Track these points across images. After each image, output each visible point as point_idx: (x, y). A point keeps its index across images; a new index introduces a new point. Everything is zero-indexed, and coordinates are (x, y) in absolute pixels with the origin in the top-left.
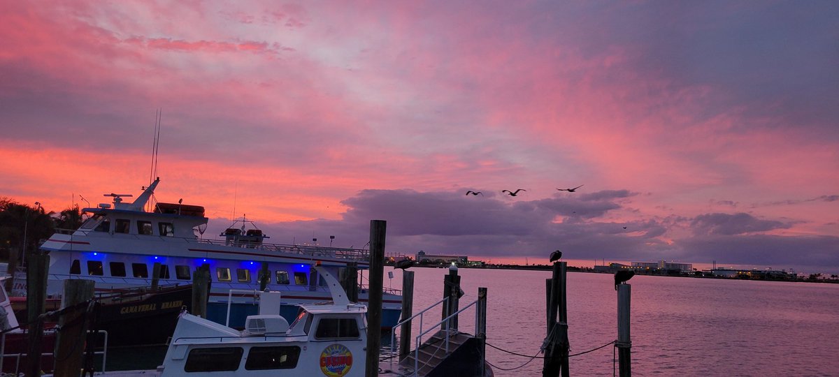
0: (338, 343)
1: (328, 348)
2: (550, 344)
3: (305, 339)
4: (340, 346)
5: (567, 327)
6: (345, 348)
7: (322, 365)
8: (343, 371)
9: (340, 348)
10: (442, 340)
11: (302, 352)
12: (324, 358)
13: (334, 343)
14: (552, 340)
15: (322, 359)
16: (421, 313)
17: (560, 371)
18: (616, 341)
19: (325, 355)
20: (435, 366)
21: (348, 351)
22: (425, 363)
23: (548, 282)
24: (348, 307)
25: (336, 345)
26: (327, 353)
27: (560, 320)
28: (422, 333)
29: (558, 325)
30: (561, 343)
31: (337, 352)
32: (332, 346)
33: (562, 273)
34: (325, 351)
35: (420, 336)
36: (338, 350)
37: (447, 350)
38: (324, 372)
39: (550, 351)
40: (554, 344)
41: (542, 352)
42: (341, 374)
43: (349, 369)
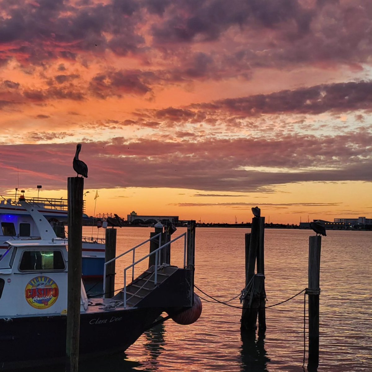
0: (44, 275)
1: (33, 280)
2: (249, 295)
3: (9, 271)
4: (46, 278)
5: (265, 278)
6: (50, 280)
7: (27, 297)
8: (49, 302)
9: (45, 281)
10: (152, 273)
11: (6, 285)
12: (29, 290)
13: (39, 275)
14: (250, 291)
15: (27, 291)
16: (134, 249)
17: (257, 320)
18: (306, 289)
19: (30, 287)
20: (143, 297)
21: (54, 283)
22: (133, 295)
23: (247, 236)
24: (53, 240)
25: (41, 277)
26: (32, 285)
27: (258, 272)
28: (135, 261)
29: (256, 276)
30: (258, 293)
31: (43, 284)
32: (36, 278)
33: (261, 229)
34: (30, 283)
35: (133, 266)
36: (43, 281)
37: (156, 282)
38: (30, 303)
39: (249, 300)
40: (252, 294)
41: (241, 302)
42: (47, 305)
43: (55, 300)
